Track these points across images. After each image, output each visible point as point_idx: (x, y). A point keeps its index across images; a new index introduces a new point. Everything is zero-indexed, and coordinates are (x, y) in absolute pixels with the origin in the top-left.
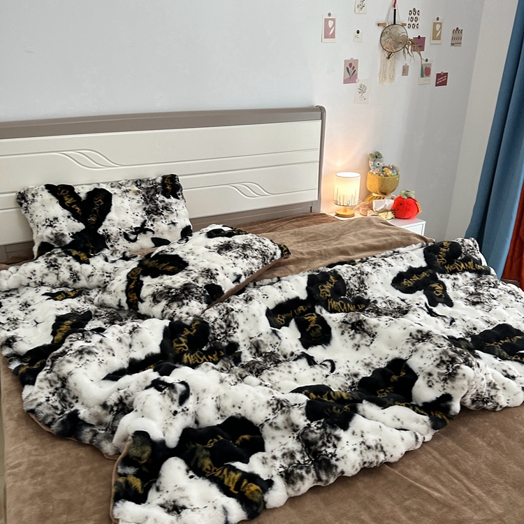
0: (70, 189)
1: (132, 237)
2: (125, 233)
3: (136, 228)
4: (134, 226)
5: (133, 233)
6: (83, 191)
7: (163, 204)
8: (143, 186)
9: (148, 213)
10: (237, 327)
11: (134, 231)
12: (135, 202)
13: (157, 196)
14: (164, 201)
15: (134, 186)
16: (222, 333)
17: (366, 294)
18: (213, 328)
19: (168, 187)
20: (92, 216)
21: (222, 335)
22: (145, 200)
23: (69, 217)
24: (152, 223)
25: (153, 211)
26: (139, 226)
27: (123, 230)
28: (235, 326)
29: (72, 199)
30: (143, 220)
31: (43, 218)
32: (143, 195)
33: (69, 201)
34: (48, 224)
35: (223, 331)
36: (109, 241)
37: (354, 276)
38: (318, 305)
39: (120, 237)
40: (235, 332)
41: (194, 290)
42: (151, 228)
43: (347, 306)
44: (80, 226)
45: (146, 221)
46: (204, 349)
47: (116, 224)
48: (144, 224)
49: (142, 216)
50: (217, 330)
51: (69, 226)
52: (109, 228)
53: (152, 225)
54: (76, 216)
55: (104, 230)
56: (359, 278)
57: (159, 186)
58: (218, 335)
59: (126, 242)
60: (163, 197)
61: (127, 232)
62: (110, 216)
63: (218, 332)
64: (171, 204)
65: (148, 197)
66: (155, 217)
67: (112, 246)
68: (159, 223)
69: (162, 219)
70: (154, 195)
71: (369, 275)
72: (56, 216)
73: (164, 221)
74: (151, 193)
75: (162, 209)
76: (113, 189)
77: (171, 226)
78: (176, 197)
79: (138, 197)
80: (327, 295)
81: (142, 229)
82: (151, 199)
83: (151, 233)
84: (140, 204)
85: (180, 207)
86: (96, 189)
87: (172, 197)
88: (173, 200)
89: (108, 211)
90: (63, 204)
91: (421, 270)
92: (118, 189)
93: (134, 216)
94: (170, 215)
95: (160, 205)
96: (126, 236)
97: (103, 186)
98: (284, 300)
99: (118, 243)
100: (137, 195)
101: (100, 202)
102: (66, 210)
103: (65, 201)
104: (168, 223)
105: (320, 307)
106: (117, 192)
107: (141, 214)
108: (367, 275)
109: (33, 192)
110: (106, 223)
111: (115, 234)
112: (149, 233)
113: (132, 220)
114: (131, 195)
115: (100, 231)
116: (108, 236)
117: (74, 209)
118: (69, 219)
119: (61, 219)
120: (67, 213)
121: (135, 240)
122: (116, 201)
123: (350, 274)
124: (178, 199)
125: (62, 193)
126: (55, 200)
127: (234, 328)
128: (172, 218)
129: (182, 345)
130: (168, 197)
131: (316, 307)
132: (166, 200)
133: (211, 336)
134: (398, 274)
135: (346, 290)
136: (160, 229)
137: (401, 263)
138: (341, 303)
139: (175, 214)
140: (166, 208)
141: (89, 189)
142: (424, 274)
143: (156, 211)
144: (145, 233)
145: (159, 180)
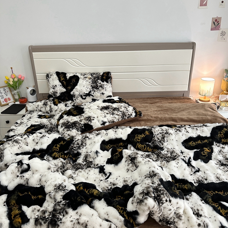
0: (64, 74)
1: (84, 97)
2: (81, 95)
3: (86, 94)
4: (86, 93)
5: (84, 96)
6: (68, 76)
7: (100, 84)
8: (94, 76)
9: (93, 88)
10: (85, 146)
11: (85, 95)
12: (88, 82)
13: (98, 81)
14: (100, 83)
15: (90, 75)
16: (77, 147)
17: (163, 144)
18: (74, 144)
19: (104, 77)
20: (70, 87)
21: (77, 148)
22: (93, 82)
23: (61, 86)
24: (94, 92)
25: (95, 87)
26: (88, 93)
27: (81, 94)
28: (84, 145)
29: (63, 78)
30: (90, 90)
31: (52, 85)
32: (93, 80)
33: (62, 79)
34: (53, 87)
35: (78, 146)
36: (75, 98)
37: (161, 133)
38: (130, 144)
39: (79, 96)
40: (83, 148)
41: (78, 125)
42: (93, 94)
43: (147, 148)
44: (64, 90)
45: (91, 91)
46: (65, 152)
47: (78, 91)
48: (90, 92)
49: (90, 89)
50: (75, 145)
51: (60, 90)
52: (75, 92)
53: (93, 93)
54: (63, 86)
55: (73, 93)
56: (163, 135)
57: (100, 77)
58: (75, 147)
59: (81, 99)
60: (100, 81)
61: (82, 95)
62: (76, 87)
63: (75, 146)
64: (104, 85)
65: (94, 81)
66: (95, 90)
67: (75, 100)
68: (97, 93)
69: (98, 91)
70: (97, 80)
71: (170, 135)
72: (56, 85)
73: (99, 92)
74: (96, 79)
75: (99, 87)
76: (81, 76)
77: (102, 94)
78: (107, 82)
79: (90, 81)
80: (138, 140)
81: (89, 94)
82: (95, 82)
83: (92, 97)
84: (90, 83)
85: (108, 87)
86: (74, 75)
87: (105, 82)
88: (105, 83)
89: (76, 85)
90: (60, 80)
91: (206, 138)
92: (83, 76)
93: (87, 88)
94: (102, 90)
95: (99, 85)
96: (81, 96)
97: (78, 74)
98: (114, 138)
99: (78, 99)
100: (89, 79)
101: (74, 81)
102: (60, 83)
103: (61, 79)
104: (100, 93)
105: (131, 145)
106: (82, 77)
107: (89, 88)
108: (169, 134)
109: (51, 74)
110: (74, 90)
111: (77, 95)
112: (91, 96)
113: (85, 90)
114: (87, 79)
115: (72, 93)
116: (74, 95)
117: (63, 83)
118: (61, 87)
119: (58, 86)
120: (60, 84)
121: (85, 99)
122: (80, 81)
123: (159, 132)
124: (108, 83)
125: (61, 75)
126: (57, 78)
127: (84, 146)
128: (103, 91)
129: (57, 148)
130: (103, 82)
131: (129, 145)
132: (102, 83)
133: (70, 147)
134: (189, 138)
135: (151, 140)
136: (96, 95)
137: (195, 132)
138: (144, 146)
139: (105, 89)
140: (101, 86)
141: (72, 75)
142: (206, 141)
143: (96, 87)
144: (89, 96)
145: (101, 74)
